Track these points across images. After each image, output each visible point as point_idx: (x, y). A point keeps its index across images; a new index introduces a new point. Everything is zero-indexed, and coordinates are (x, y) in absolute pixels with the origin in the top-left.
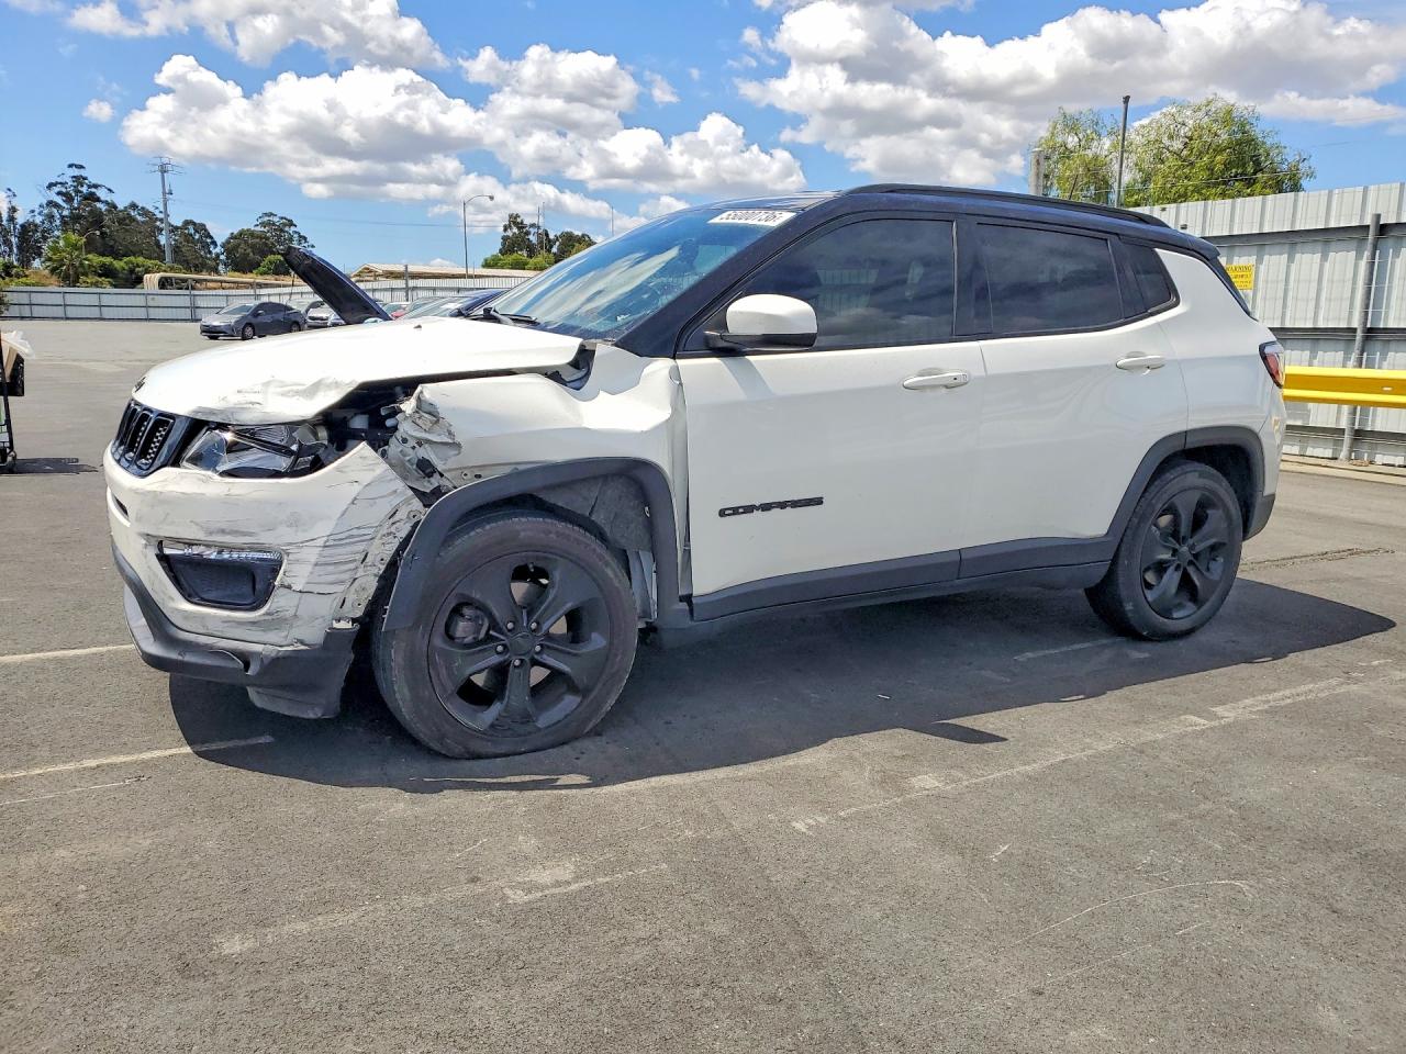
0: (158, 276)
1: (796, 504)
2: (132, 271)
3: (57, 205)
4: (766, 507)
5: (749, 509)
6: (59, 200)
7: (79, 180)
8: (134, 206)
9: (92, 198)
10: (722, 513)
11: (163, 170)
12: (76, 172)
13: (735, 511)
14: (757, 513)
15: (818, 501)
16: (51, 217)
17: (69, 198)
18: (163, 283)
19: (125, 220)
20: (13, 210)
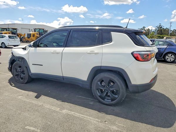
0: (166, 37)
1: (40, 65)
2: (163, 37)
3: (157, 29)
4: (37, 65)
5: (35, 65)
6: (157, 28)
7: (160, 26)
8: (167, 28)
9: (161, 28)
10: (33, 64)
11: (171, 23)
12: (160, 25)
13: (34, 64)
14: (36, 65)
15: (42, 65)
16: (156, 30)
17: (158, 28)
18: (167, 38)
19: (165, 30)
20: (152, 30)
